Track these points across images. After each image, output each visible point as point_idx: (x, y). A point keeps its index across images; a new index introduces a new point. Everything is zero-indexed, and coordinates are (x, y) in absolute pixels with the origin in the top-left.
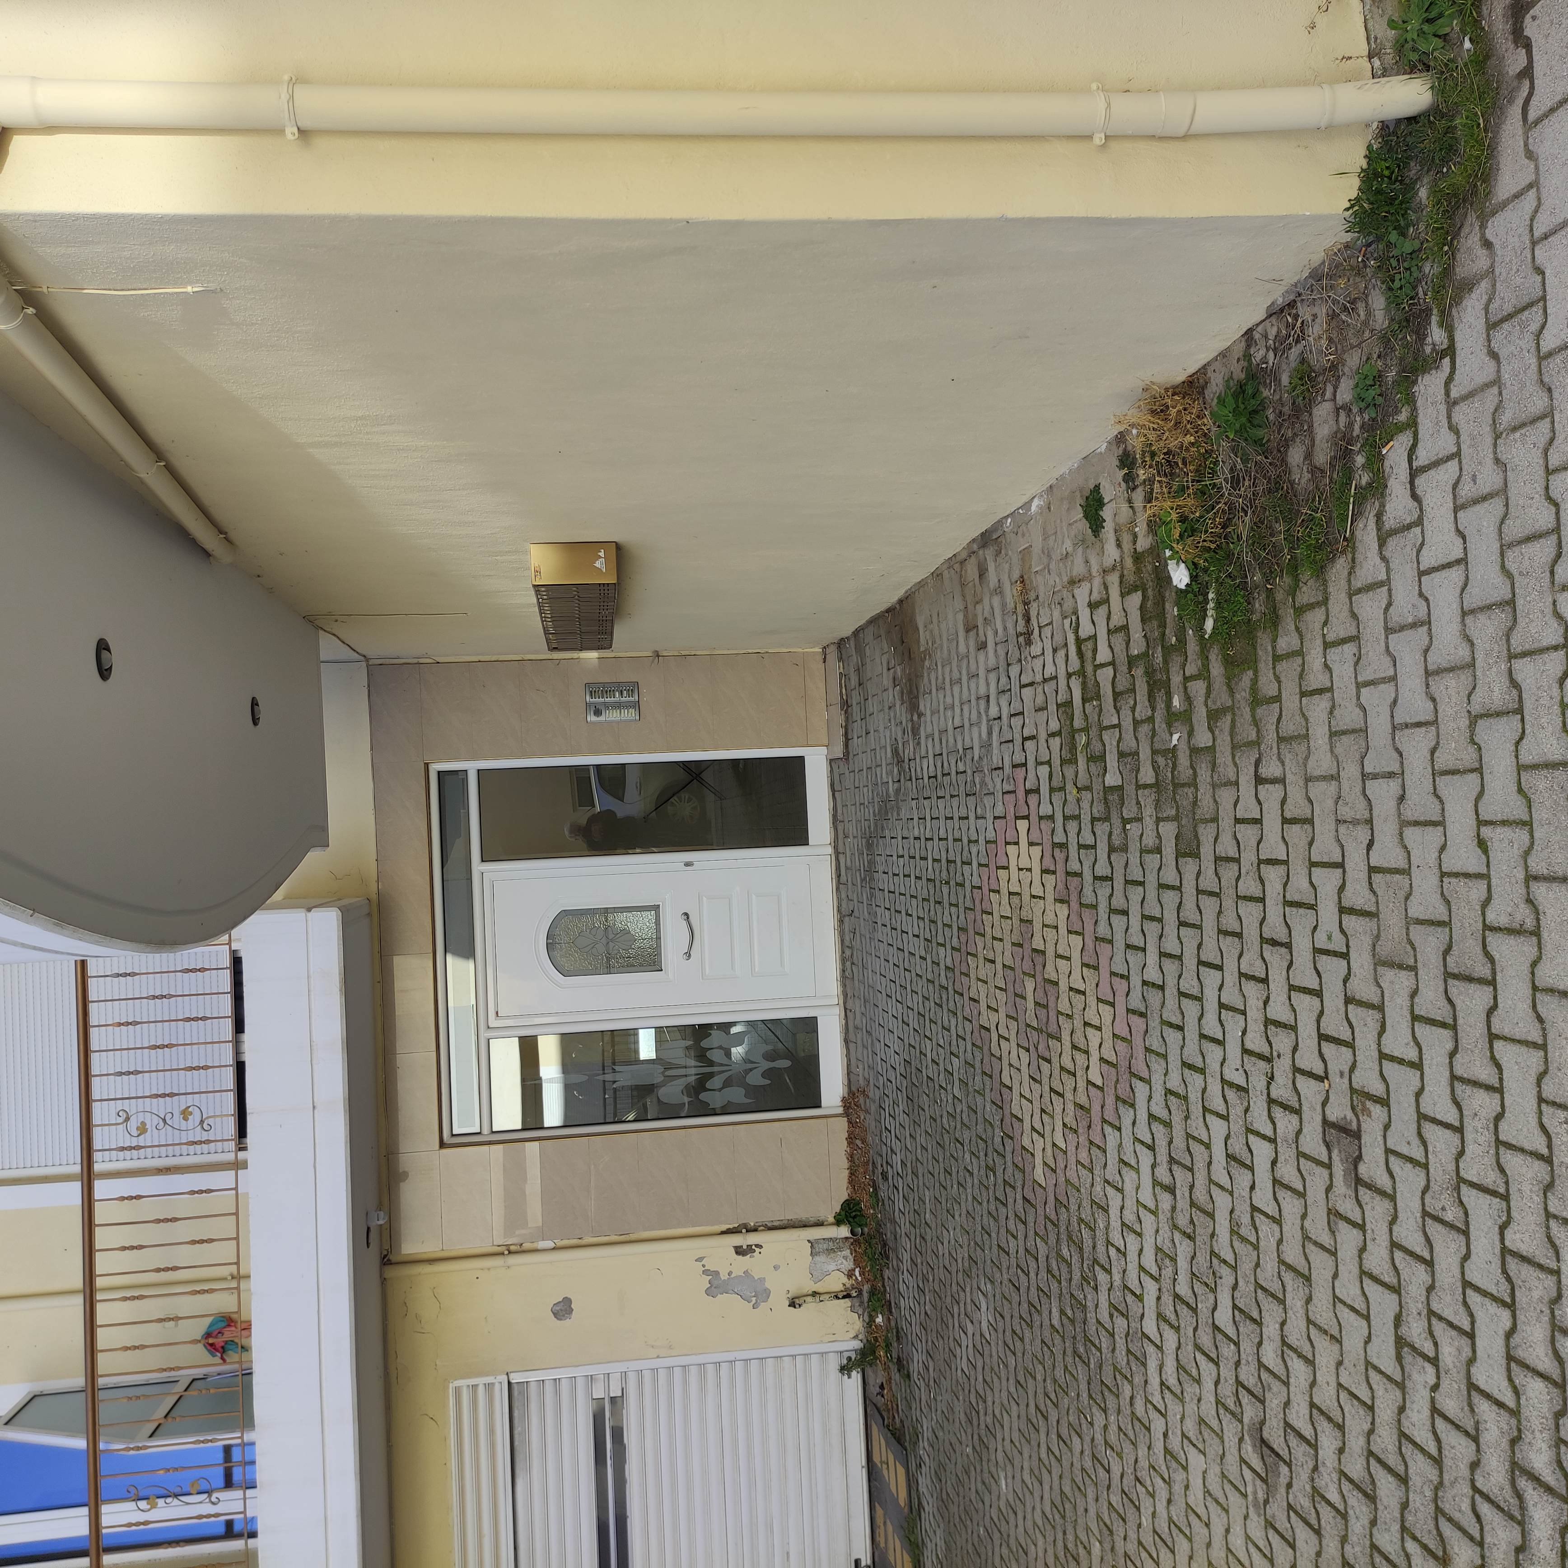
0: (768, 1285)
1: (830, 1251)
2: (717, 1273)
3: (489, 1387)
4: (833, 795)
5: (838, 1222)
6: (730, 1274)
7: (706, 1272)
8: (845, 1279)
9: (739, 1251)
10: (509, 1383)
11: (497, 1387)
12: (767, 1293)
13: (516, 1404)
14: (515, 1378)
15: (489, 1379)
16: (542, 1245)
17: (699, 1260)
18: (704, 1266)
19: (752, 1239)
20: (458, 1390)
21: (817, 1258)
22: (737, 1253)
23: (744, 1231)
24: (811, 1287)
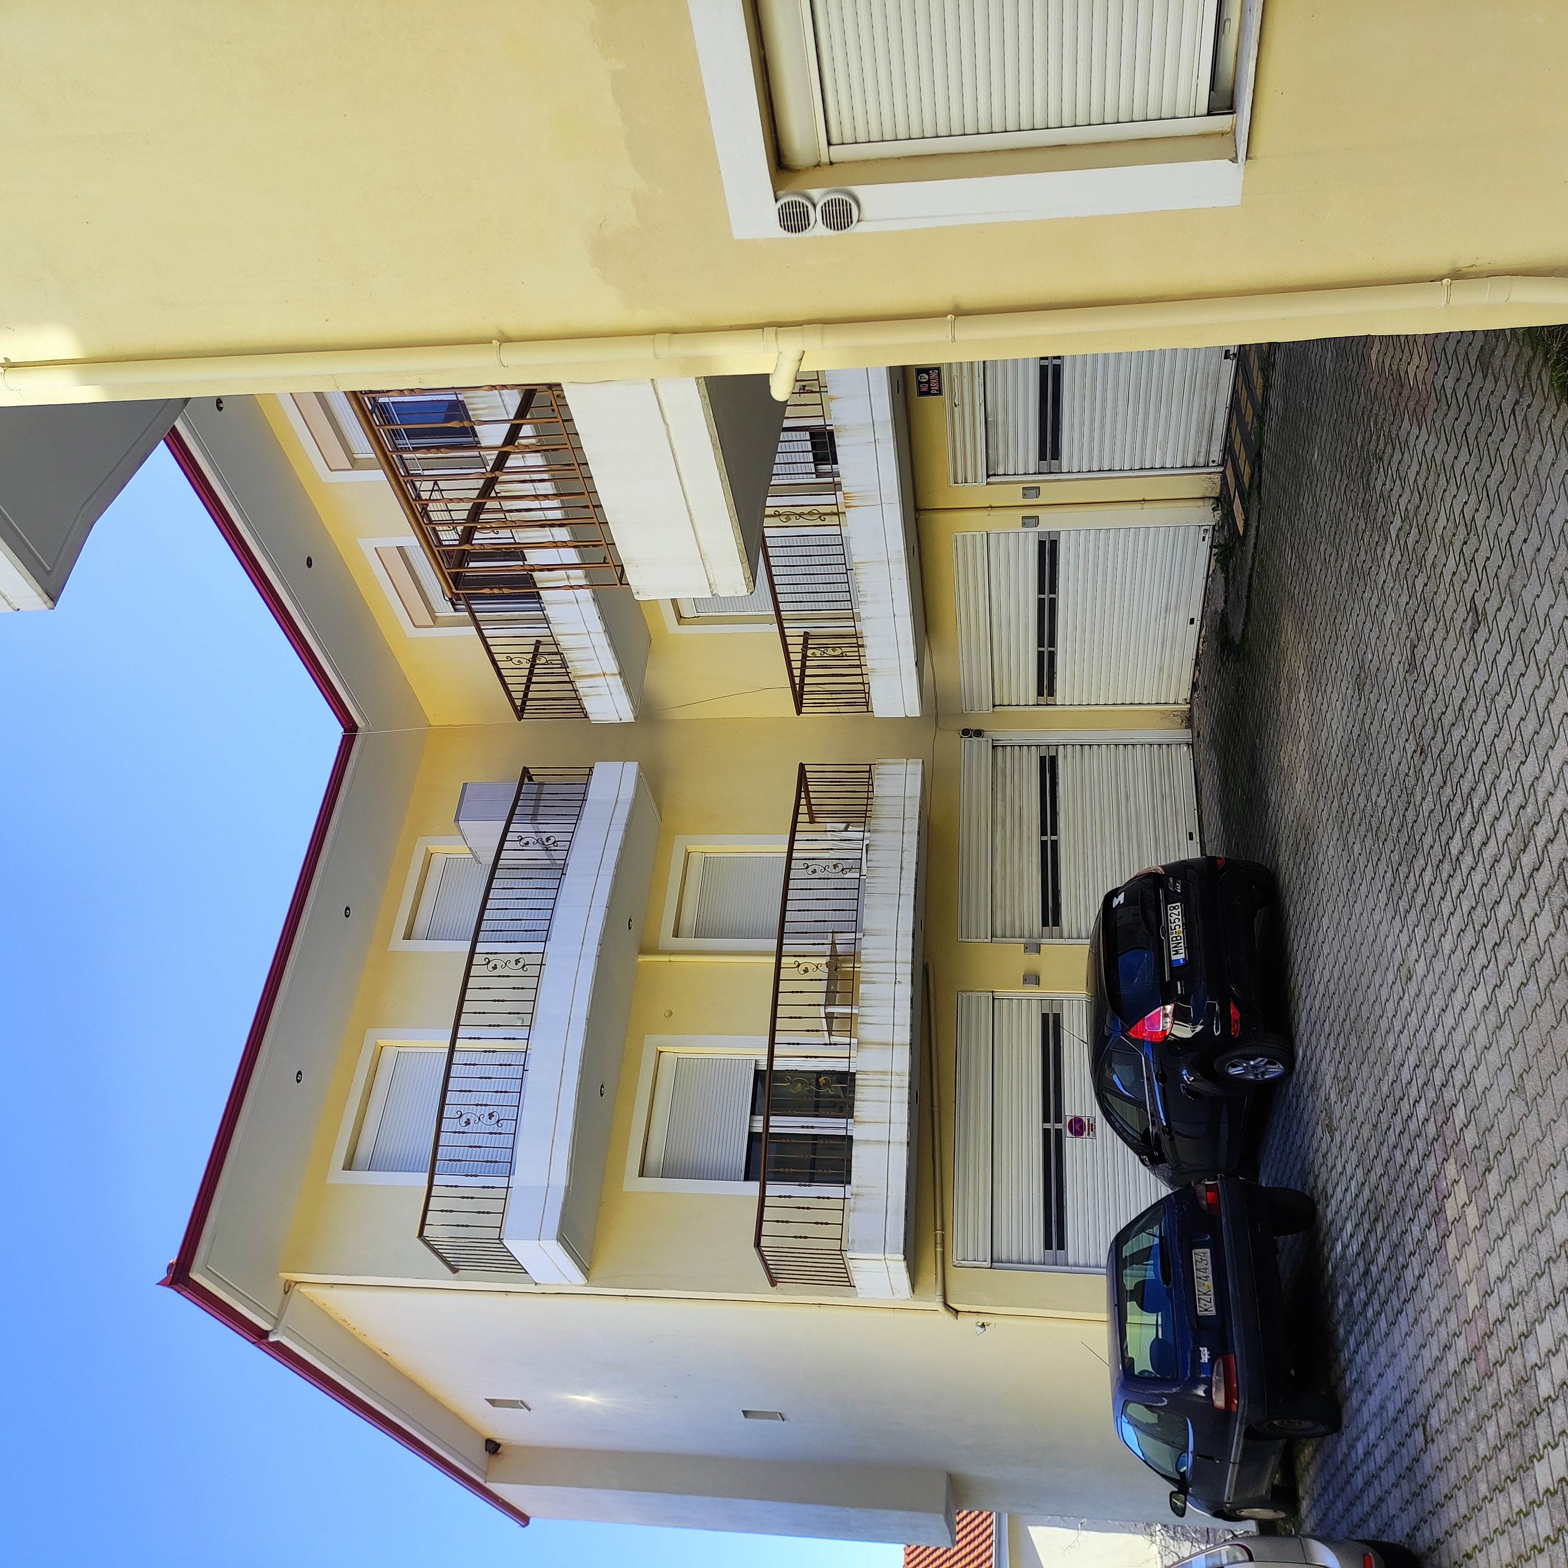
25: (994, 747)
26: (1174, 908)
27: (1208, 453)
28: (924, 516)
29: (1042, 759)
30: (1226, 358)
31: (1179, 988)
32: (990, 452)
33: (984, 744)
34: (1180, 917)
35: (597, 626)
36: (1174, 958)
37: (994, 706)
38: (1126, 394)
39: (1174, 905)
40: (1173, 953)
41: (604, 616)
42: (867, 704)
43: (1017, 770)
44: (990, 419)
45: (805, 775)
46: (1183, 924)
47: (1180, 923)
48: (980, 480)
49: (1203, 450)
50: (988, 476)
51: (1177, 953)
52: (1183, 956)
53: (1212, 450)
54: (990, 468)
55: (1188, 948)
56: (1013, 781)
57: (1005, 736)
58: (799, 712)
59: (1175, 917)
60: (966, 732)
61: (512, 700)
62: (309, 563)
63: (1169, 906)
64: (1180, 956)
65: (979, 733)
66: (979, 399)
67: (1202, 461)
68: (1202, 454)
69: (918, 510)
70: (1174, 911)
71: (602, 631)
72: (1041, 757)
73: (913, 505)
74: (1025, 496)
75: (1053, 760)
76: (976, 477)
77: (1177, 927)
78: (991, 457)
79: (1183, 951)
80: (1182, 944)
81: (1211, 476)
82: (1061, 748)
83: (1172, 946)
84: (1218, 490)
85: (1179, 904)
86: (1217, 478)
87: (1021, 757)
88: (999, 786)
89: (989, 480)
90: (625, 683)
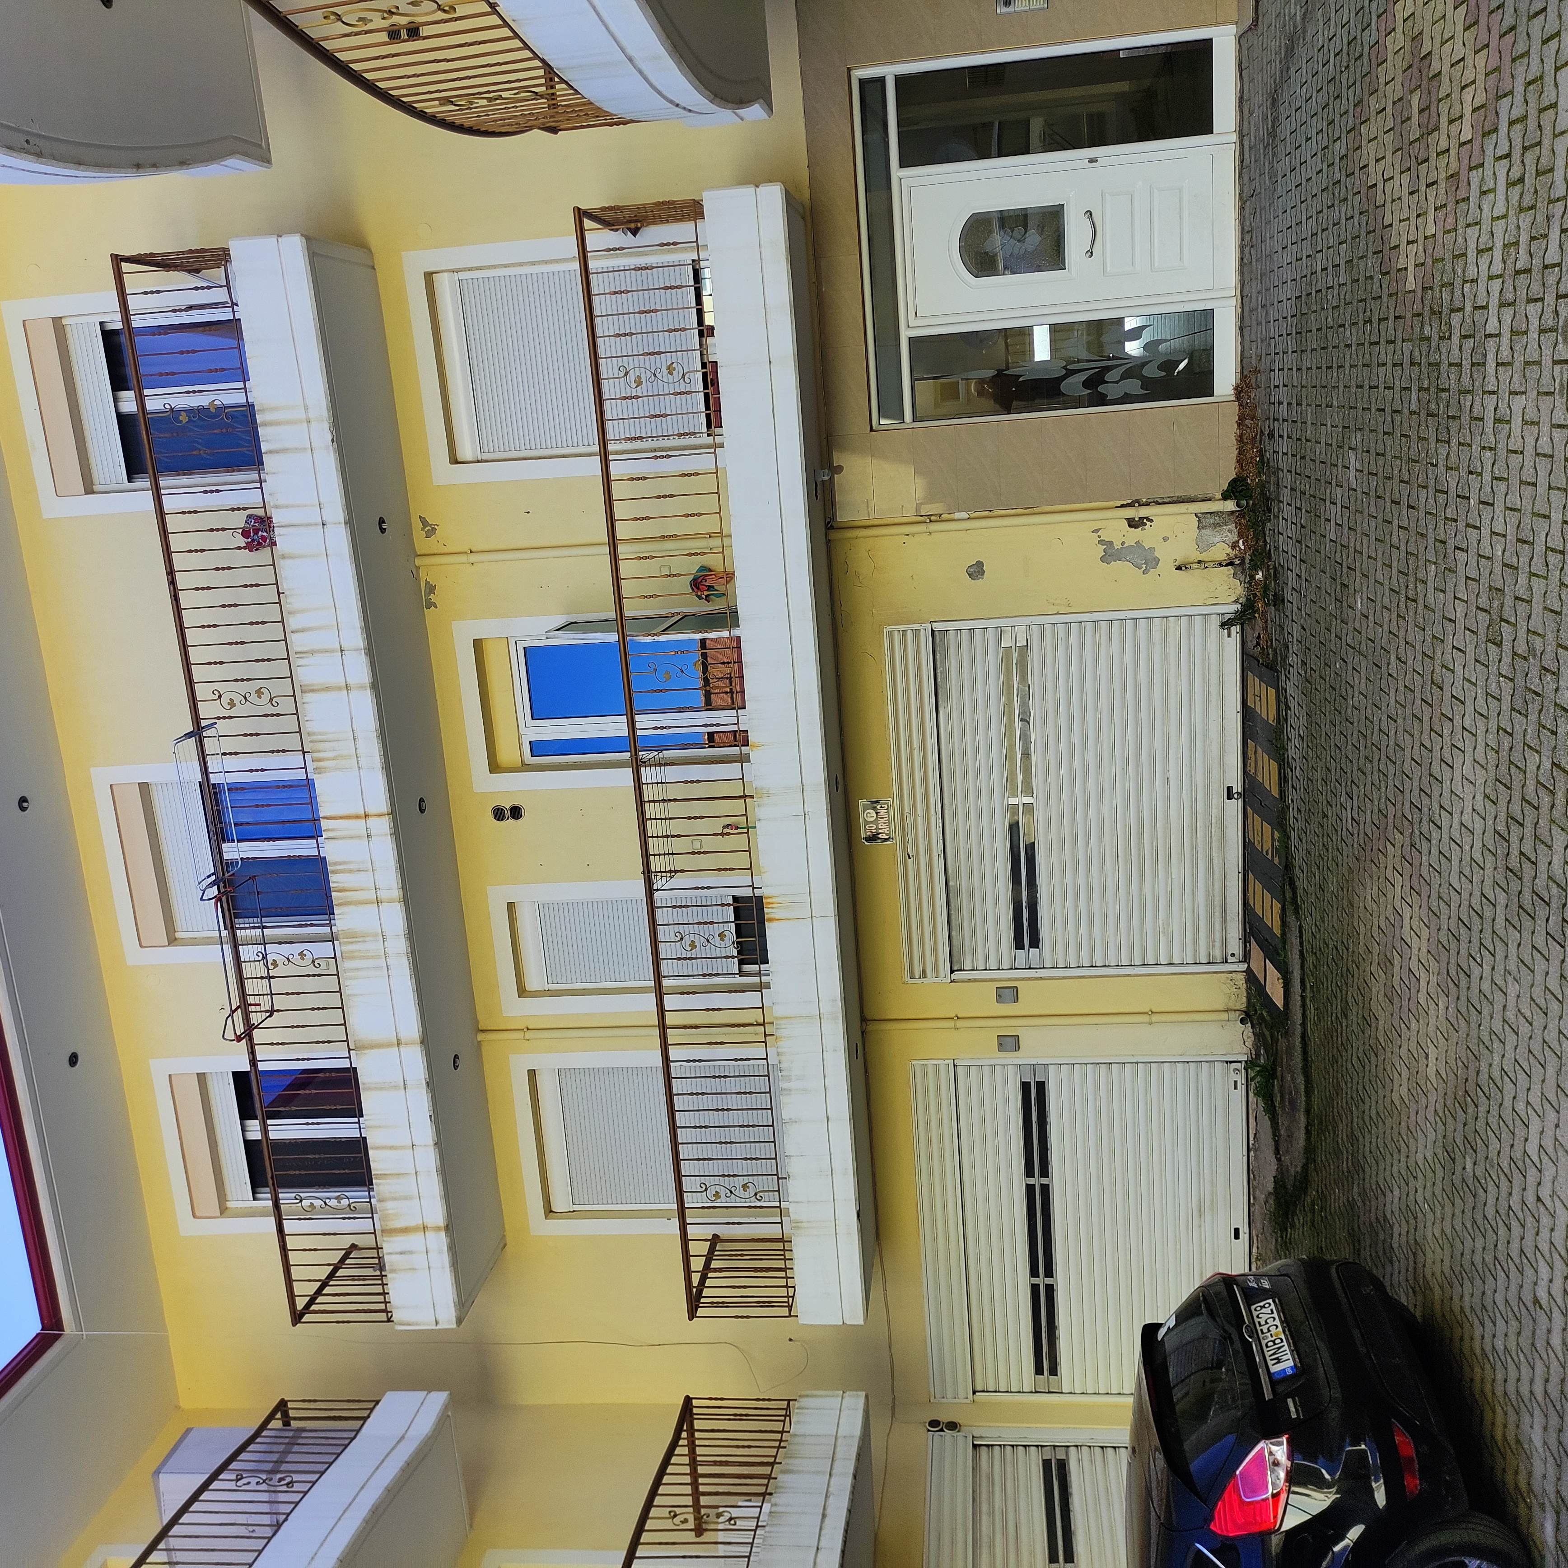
0: (1157, 554)
1: (1215, 525)
2: (1111, 543)
3: (916, 632)
4: (1241, 75)
5: (1225, 497)
6: (1123, 543)
7: (1101, 542)
8: (1229, 550)
9: (1133, 523)
10: (933, 631)
11: (922, 632)
12: (1157, 561)
13: (938, 649)
14: (938, 627)
15: (916, 626)
16: (957, 515)
17: (1096, 531)
18: (1099, 537)
19: (1144, 512)
20: (891, 633)
21: (1203, 531)
22: (1130, 526)
23: (1137, 505)
24: (1196, 556)
25: (975, 1446)
26: (1264, 1307)
27: (1224, 942)
28: (871, 1027)
29: (1047, 1464)
30: (1229, 798)
31: (1292, 1409)
32: (954, 933)
33: (961, 1441)
34: (1275, 1315)
35: (425, 1133)
36: (1274, 1369)
37: (974, 1393)
38: (1115, 850)
39: (1262, 1304)
40: (1270, 1363)
41: (438, 1117)
42: (790, 1308)
43: (1009, 1475)
44: (951, 883)
45: (691, 1410)
46: (1282, 1322)
47: (1277, 1322)
48: (942, 974)
49: (1218, 936)
50: (952, 972)
51: (1279, 1361)
52: (1291, 1363)
53: (1229, 936)
54: (954, 960)
55: (1296, 1349)
56: (1004, 1489)
57: (989, 1432)
58: (692, 1315)
59: (1264, 1317)
60: (934, 1423)
61: (291, 1297)
62: (73, 1060)
63: (1253, 1307)
64: (1286, 1363)
65: (953, 1426)
66: (937, 847)
67: (1217, 954)
68: (1218, 944)
69: (864, 1020)
70: (1264, 1310)
71: (431, 1143)
72: (1044, 1461)
73: (858, 1014)
74: (1000, 999)
75: (1062, 1465)
76: (937, 971)
77: (1273, 1329)
78: (955, 942)
79: (1289, 1356)
80: (1286, 1348)
81: (1234, 975)
82: (1073, 1450)
83: (1267, 1354)
84: (1245, 999)
85: (1270, 1301)
86: (1241, 979)
87: (1015, 1463)
88: (984, 1496)
89: (954, 976)
90: (453, 1249)
